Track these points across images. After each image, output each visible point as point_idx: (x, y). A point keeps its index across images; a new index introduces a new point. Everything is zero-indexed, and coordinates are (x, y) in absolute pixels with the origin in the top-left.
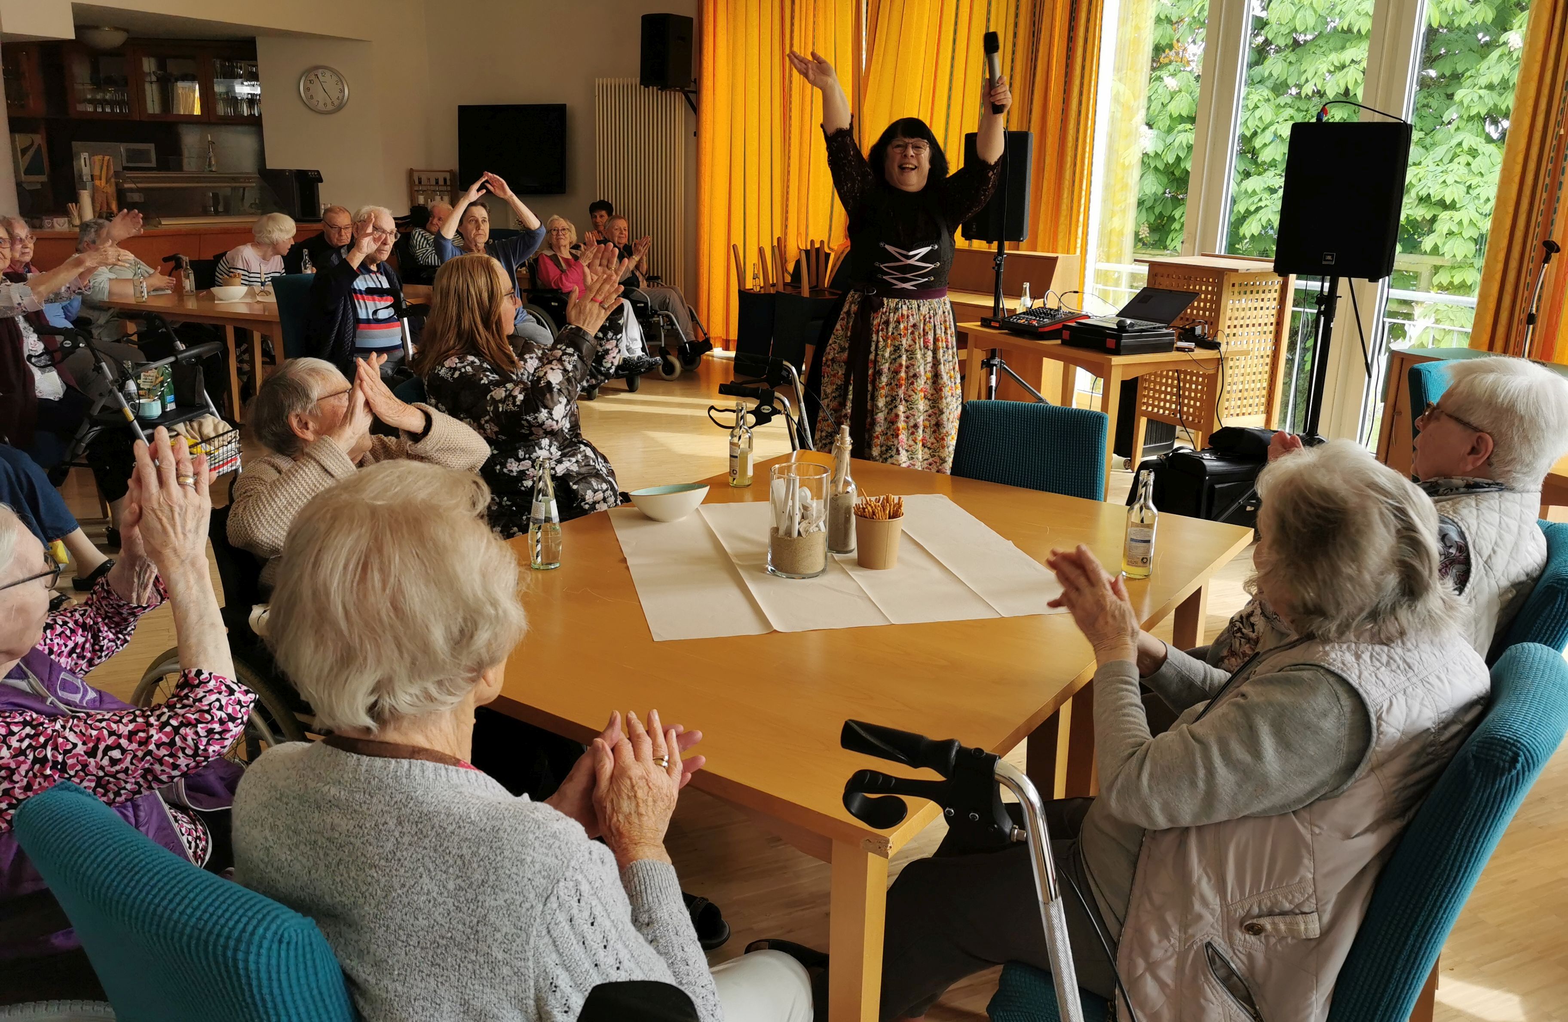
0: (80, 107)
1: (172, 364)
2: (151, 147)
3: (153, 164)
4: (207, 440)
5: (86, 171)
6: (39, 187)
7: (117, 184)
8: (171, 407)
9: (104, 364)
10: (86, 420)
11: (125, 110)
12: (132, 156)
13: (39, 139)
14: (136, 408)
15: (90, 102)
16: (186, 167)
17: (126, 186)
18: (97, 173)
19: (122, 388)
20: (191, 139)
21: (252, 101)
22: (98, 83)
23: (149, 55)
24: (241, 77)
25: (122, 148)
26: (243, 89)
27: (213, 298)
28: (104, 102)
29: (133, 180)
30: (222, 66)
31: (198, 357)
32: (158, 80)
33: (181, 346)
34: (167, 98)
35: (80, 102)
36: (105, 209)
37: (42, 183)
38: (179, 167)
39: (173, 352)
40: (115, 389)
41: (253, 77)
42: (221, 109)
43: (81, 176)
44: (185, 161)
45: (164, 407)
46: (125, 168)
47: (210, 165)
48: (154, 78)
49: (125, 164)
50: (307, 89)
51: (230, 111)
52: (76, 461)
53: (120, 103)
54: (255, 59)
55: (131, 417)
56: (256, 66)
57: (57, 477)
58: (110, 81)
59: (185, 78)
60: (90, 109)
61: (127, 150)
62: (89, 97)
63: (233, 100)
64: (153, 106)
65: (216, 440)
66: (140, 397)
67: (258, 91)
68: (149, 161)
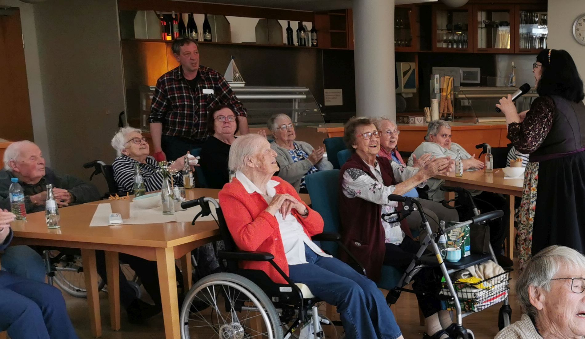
0: (439, 45)
2: (478, 70)
3: (479, 81)
4: (488, 279)
5: (437, 86)
6: (411, 95)
7: (455, 95)
8: (467, 254)
10: (414, 261)
11: (465, 46)
12: (467, 76)
13: (414, 66)
15: (445, 41)
16: (498, 84)
17: (460, 96)
18: (445, 87)
19: (437, 240)
20: (502, 64)
21: (542, 39)
22: (451, 29)
23: (482, 10)
24: (536, 23)
25: (461, 71)
26: (538, 31)
27: (503, 175)
28: (452, 42)
29: (464, 92)
30: (526, 16)
32: (486, 26)
34: (491, 38)
35: (439, 42)
36: (446, 111)
37: (413, 93)
38: (494, 84)
39: (471, 216)
41: (544, 22)
42: (523, 45)
43: (434, 90)
44: (498, 79)
45: (463, 254)
46: (462, 84)
47: (511, 82)
48: (484, 25)
49: (462, 81)
50: (577, 30)
51: (528, 46)
52: (404, 287)
53: (463, 42)
54: (546, 10)
55: (441, 260)
56: (546, 15)
58: (458, 28)
59: (502, 24)
60: (445, 46)
61: (464, 72)
62: (445, 38)
63: (530, 38)
64: (481, 43)
66: (448, 245)
67: (546, 32)
68: (476, 79)
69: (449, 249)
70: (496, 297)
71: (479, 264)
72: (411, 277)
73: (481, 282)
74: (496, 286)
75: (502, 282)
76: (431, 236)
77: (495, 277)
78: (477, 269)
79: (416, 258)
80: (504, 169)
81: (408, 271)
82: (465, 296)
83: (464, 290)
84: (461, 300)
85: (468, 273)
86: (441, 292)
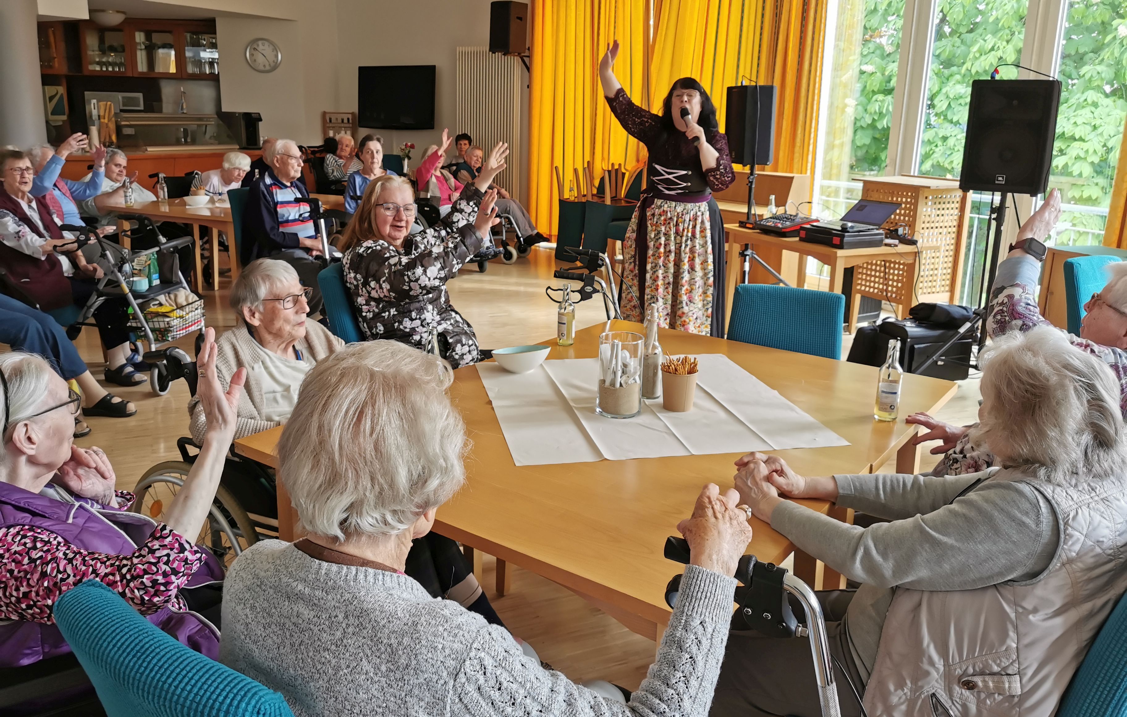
0: (91, 67)
1: (157, 252)
2: (140, 95)
3: (142, 108)
4: (181, 307)
5: (95, 112)
6: (61, 123)
7: (116, 122)
8: (156, 282)
9: (108, 253)
10: (94, 293)
11: (123, 69)
12: (127, 101)
13: (62, 90)
14: (131, 284)
15: (98, 63)
16: (164, 110)
17: (123, 123)
18: (102, 114)
19: (120, 270)
20: (168, 90)
21: (211, 63)
22: (104, 50)
23: (140, 30)
24: (204, 46)
25: (120, 96)
26: (206, 55)
27: (185, 204)
28: (107, 64)
29: (127, 119)
30: (191, 38)
31: (175, 248)
32: (146, 48)
33: (163, 240)
34: (151, 62)
35: (91, 64)
36: (107, 140)
37: (63, 121)
38: (160, 111)
39: (157, 243)
40: (116, 270)
41: (214, 46)
42: (191, 69)
43: (91, 116)
44: (164, 105)
45: (150, 282)
46: (122, 111)
47: (182, 109)
48: (143, 47)
49: (122, 108)
50: (252, 55)
51: (197, 71)
52: (87, 321)
53: (120, 65)
54: (215, 33)
55: (127, 290)
56: (215, 38)
57: (73, 332)
58: (112, 49)
59: (165, 46)
60: (98, 68)
61: (123, 98)
62: (97, 60)
63: (199, 63)
64: (142, 66)
65: (187, 307)
66: (133, 275)
67: (216, 56)
68: (139, 106)
69: (135, 279)
70: (192, 325)
71: (169, 293)
72: (92, 310)
73: (174, 310)
74: (190, 315)
75: (196, 309)
76: (113, 265)
77: (188, 304)
78: (167, 298)
79: (97, 290)
80: (186, 198)
81: (89, 303)
82: (157, 326)
83: (155, 319)
84: (153, 330)
85: (157, 302)
86: (129, 324)
